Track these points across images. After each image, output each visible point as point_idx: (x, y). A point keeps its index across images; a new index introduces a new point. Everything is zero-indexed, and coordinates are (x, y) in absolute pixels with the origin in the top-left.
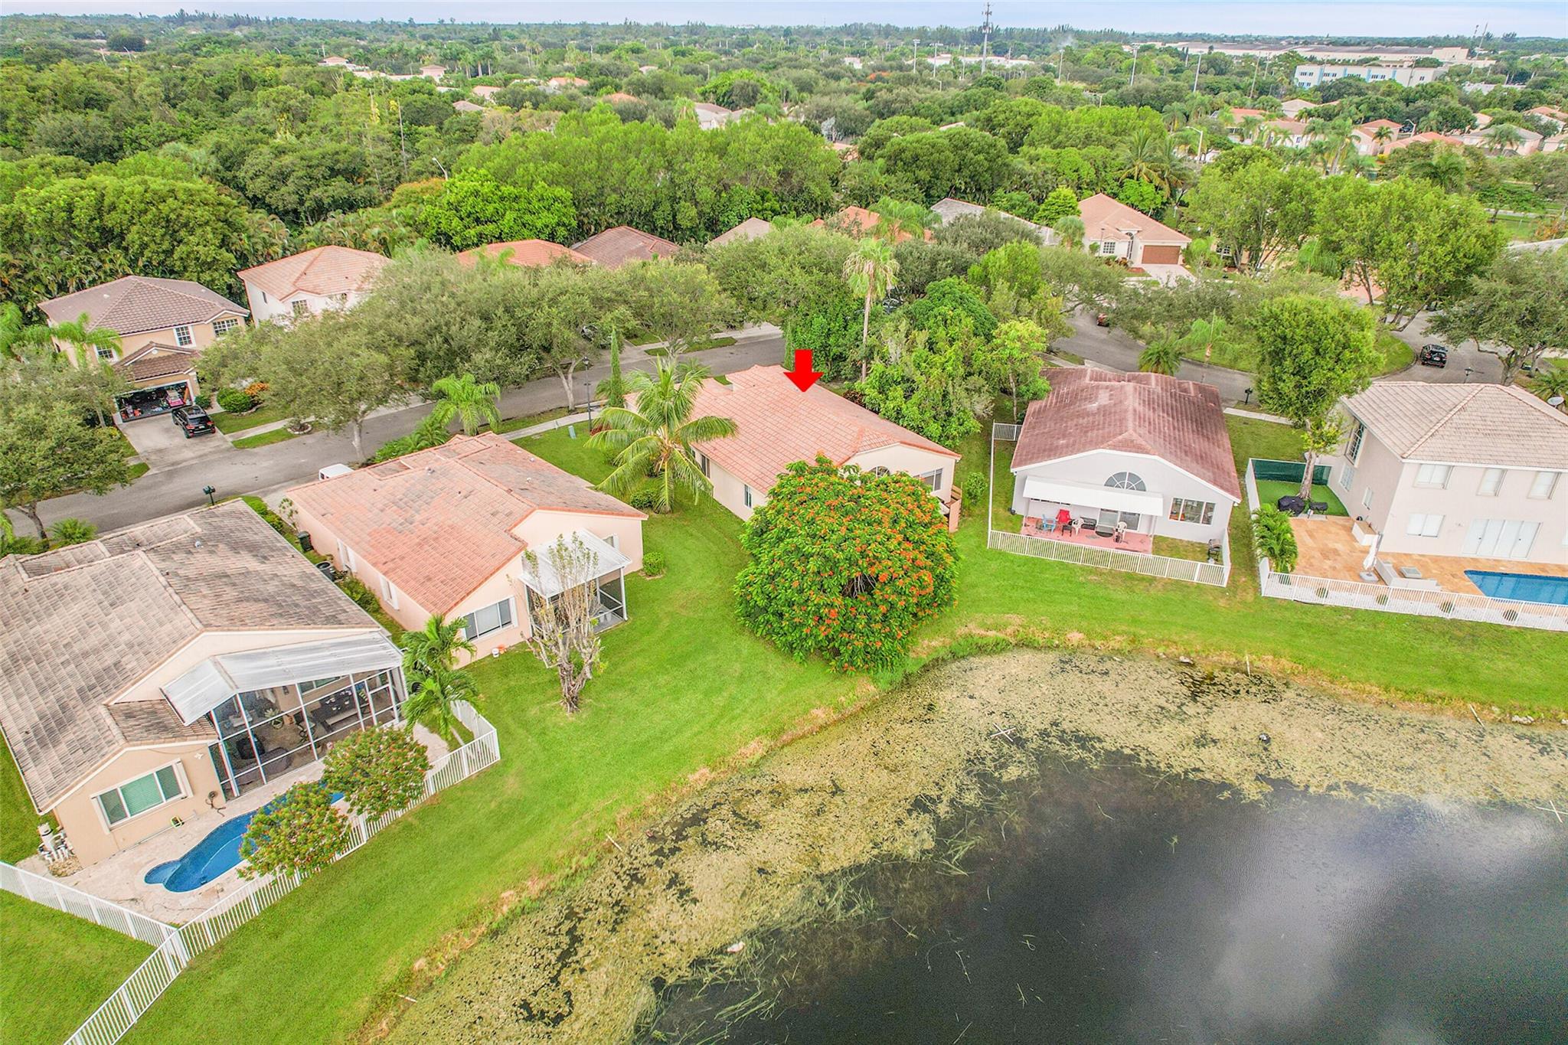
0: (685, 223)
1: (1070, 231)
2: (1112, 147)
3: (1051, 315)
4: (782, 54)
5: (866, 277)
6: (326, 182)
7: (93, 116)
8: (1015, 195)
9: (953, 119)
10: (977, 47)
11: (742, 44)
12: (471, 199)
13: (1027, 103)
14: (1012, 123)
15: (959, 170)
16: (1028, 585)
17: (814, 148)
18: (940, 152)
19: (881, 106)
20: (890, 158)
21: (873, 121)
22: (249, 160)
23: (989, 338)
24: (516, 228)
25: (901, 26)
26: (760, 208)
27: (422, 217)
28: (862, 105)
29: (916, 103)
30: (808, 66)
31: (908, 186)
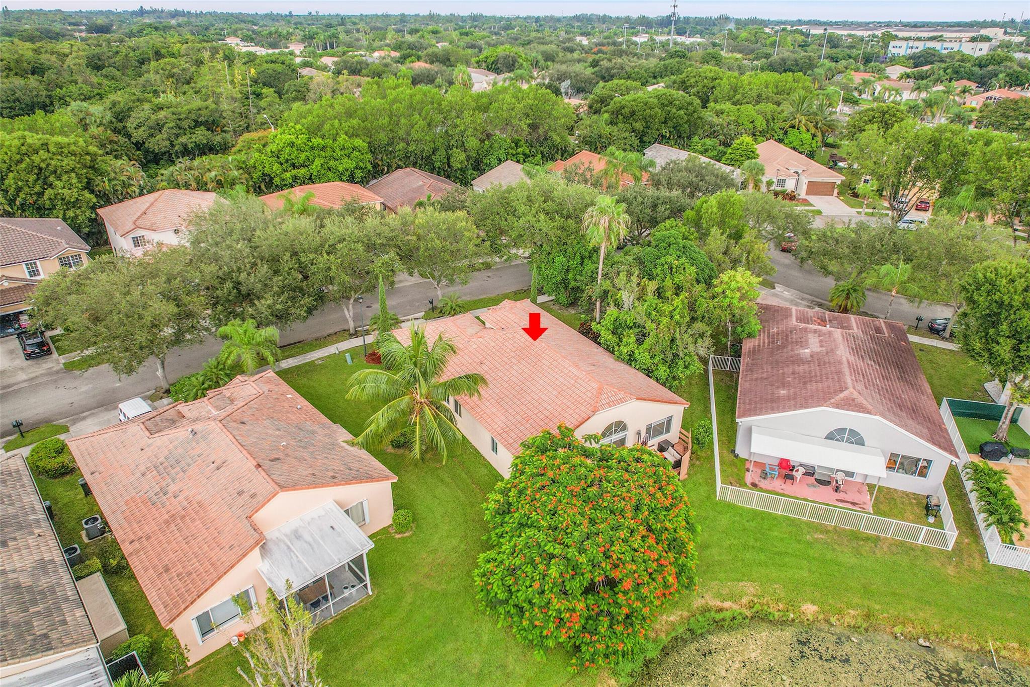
0: (456, 165)
1: (754, 172)
2: (778, 104)
3: (758, 258)
4: (534, 34)
5: (601, 229)
6: (192, 131)
7: (33, 81)
8: (709, 142)
9: (655, 81)
10: (666, 30)
11: (508, 27)
12: (288, 150)
13: (711, 71)
14: (700, 85)
15: (665, 122)
16: (758, 544)
17: (556, 107)
18: (651, 108)
19: (604, 71)
20: (613, 113)
21: (597, 83)
22: (133, 114)
23: (709, 285)
24: (323, 172)
25: (613, 15)
26: (514, 152)
27: (252, 162)
28: (590, 71)
29: (628, 69)
30: (551, 42)
31: (627, 134)
